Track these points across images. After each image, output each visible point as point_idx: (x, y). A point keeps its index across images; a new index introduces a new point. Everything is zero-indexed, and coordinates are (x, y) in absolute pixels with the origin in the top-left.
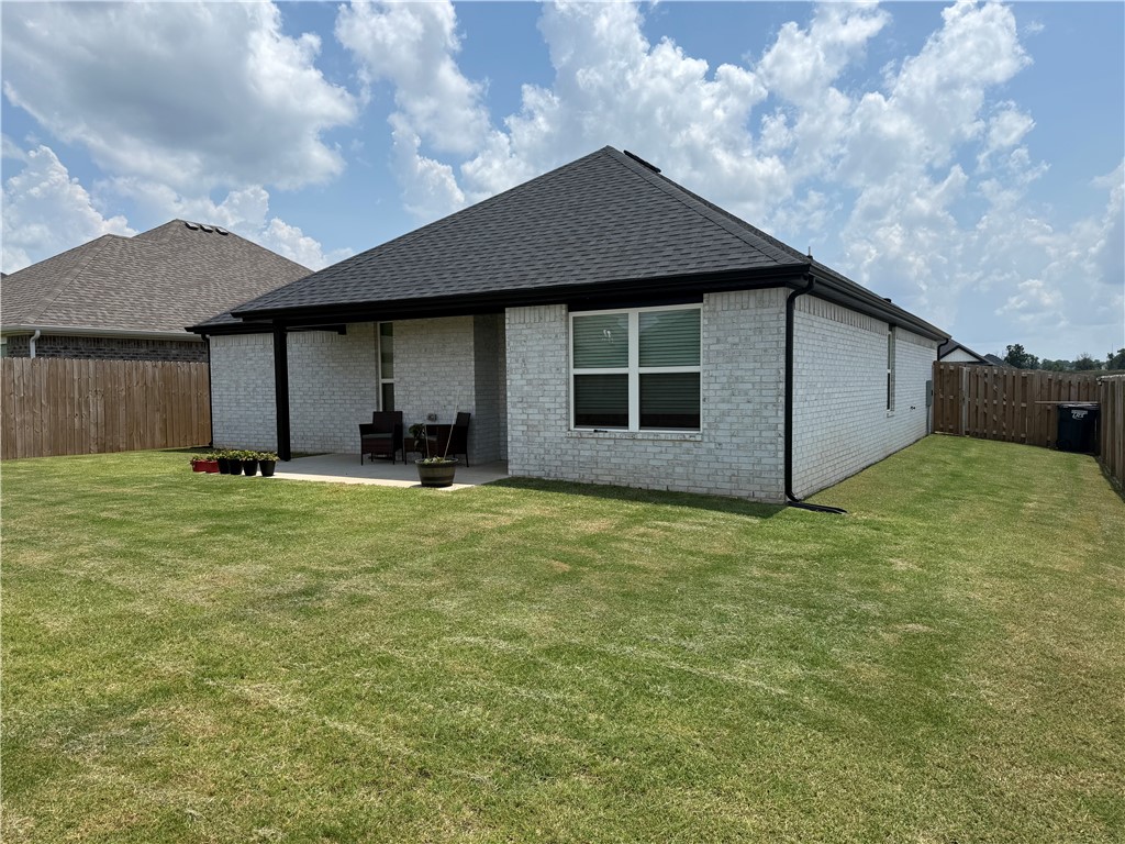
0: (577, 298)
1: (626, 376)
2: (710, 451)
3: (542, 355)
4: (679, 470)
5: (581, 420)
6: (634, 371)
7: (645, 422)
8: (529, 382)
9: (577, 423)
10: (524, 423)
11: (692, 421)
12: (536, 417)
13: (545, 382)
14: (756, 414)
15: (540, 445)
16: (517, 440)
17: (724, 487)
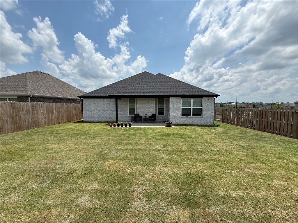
0: (183, 96)
1: (190, 108)
2: (204, 119)
3: (177, 105)
4: (199, 122)
5: (183, 115)
6: (192, 108)
7: (193, 115)
8: (174, 109)
9: (182, 115)
10: (173, 115)
11: (200, 115)
12: (175, 114)
13: (177, 109)
14: (210, 114)
15: (176, 119)
16: (172, 118)
17: (206, 124)
